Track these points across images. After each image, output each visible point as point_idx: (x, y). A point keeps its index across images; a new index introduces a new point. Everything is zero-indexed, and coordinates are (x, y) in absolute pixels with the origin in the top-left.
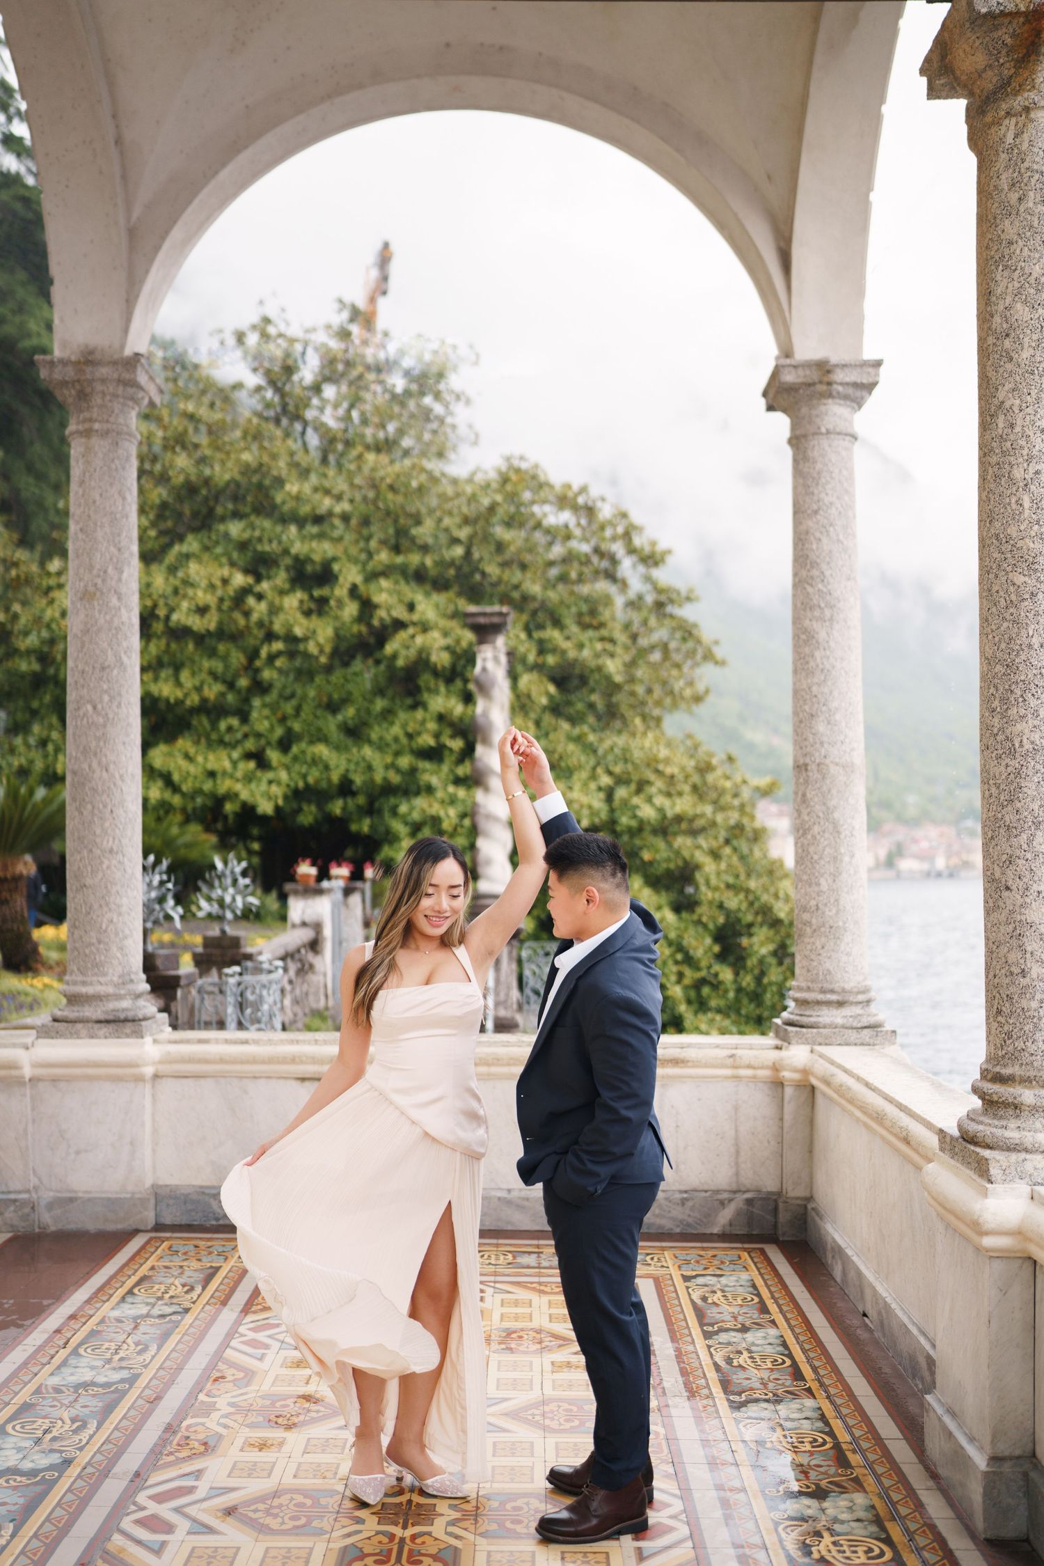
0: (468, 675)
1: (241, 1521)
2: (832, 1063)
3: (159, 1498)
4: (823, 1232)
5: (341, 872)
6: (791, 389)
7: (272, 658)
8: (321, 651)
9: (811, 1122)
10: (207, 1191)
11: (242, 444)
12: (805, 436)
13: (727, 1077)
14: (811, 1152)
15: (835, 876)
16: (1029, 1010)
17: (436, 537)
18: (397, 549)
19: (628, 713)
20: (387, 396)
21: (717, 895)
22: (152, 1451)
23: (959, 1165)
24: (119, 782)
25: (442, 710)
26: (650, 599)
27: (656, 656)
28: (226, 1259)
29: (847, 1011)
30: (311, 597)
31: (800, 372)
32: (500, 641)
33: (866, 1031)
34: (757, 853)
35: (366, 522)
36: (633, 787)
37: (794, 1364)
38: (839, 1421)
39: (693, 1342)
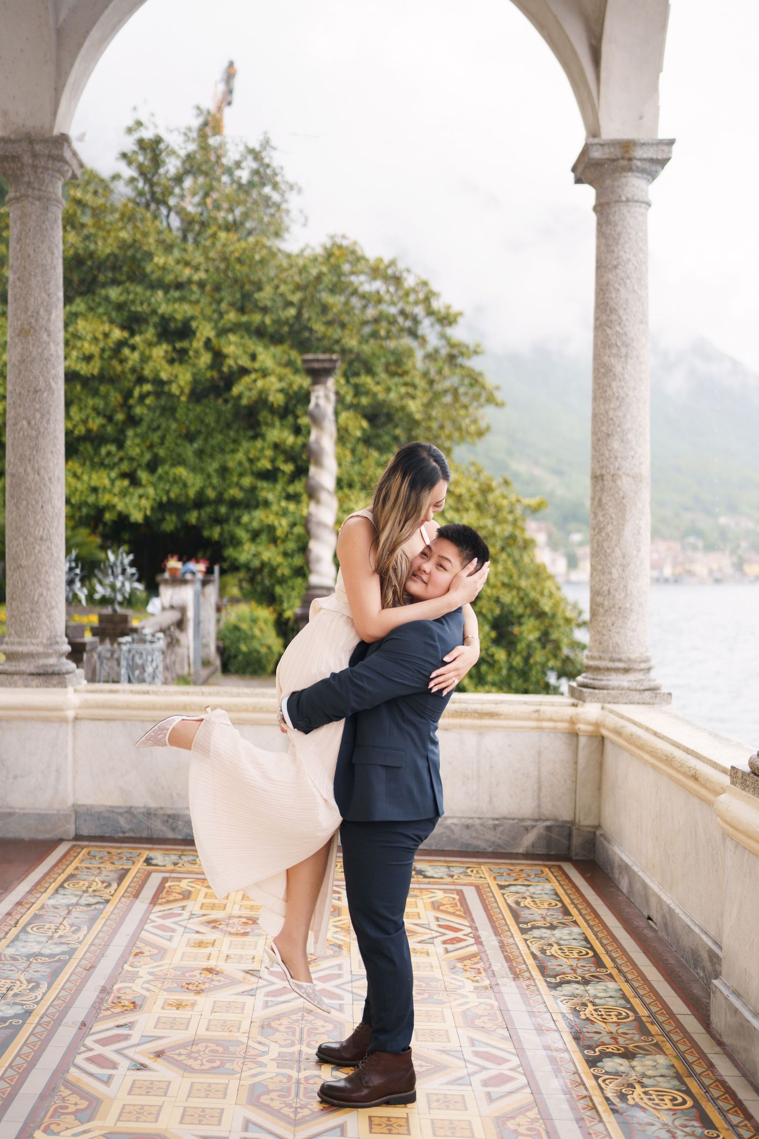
4: (610, 852)
6: (598, 164)
7: (142, 397)
8: (182, 392)
9: (601, 766)
10: (116, 810)
12: (608, 204)
13: (531, 728)
14: (600, 789)
15: (625, 567)
17: (274, 301)
18: (242, 310)
25: (277, 440)
26: (444, 352)
27: (448, 399)
28: (134, 863)
29: (631, 676)
30: (174, 348)
31: (606, 149)
32: (331, 382)
35: (217, 288)
37: (596, 955)
38: (637, 1000)
39: (512, 936)
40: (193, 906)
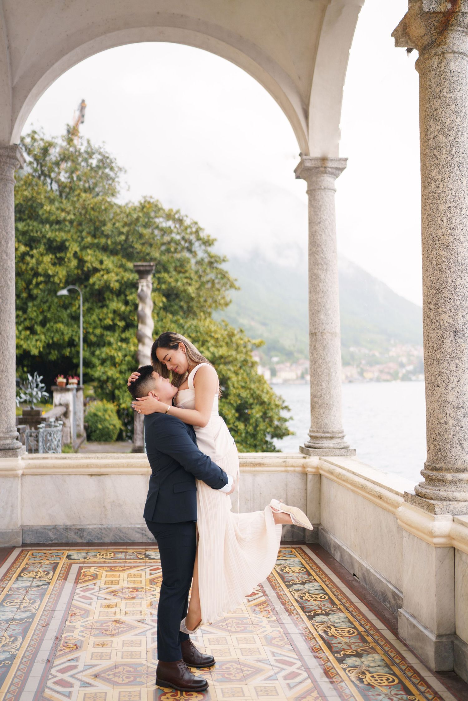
0: (128, 292)
1: (104, 680)
2: (332, 464)
3: (63, 671)
4: (328, 539)
5: (74, 381)
6: (309, 169)
7: (38, 284)
8: (61, 281)
9: (320, 490)
11: (24, 187)
12: (314, 190)
13: (282, 471)
14: (320, 503)
15: (329, 382)
16: (448, 439)
17: (112, 231)
18: (95, 236)
19: (197, 311)
20: (89, 168)
21: (238, 391)
22: (52, 649)
23: (417, 507)
24: (6, 339)
25: (116, 309)
26: (206, 260)
27: (209, 285)
28: (61, 559)
29: (334, 441)
30: (56, 257)
31: (313, 162)
32: (150, 277)
33: (343, 450)
34: (253, 373)
35: (80, 224)
36: (200, 343)
37: (330, 598)
38: (357, 622)
39: (283, 590)
40: (100, 583)
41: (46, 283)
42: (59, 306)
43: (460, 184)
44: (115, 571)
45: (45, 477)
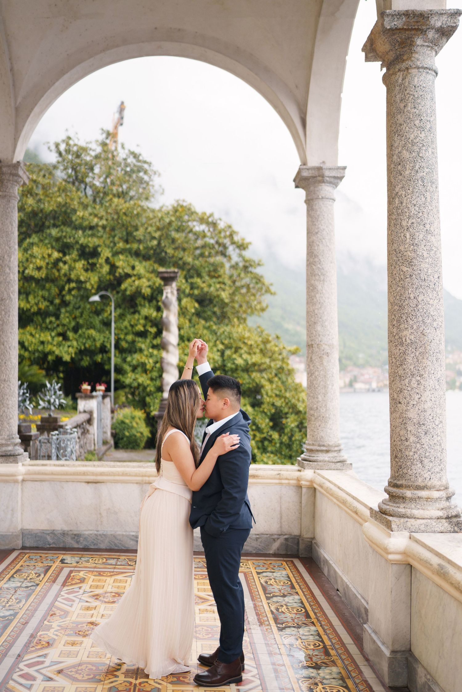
0: (159, 299)
1: (65, 676)
2: (324, 478)
4: (319, 553)
5: (101, 388)
6: (306, 179)
7: (70, 290)
8: (93, 287)
9: (314, 504)
10: (45, 532)
11: (58, 194)
12: (312, 199)
13: (276, 484)
14: (313, 517)
15: (325, 394)
16: (409, 456)
17: (145, 236)
18: (127, 241)
19: (231, 316)
22: (25, 645)
23: (379, 523)
25: (147, 315)
26: (241, 264)
27: (244, 290)
28: (54, 562)
29: (330, 455)
30: (88, 263)
31: (310, 171)
32: (174, 285)
33: (339, 464)
34: (290, 381)
35: (113, 229)
36: (233, 350)
37: (306, 611)
38: (326, 636)
39: (261, 601)
40: (86, 587)
41: (79, 289)
42: (91, 312)
43: (423, 199)
44: (103, 576)
45: (44, 483)
